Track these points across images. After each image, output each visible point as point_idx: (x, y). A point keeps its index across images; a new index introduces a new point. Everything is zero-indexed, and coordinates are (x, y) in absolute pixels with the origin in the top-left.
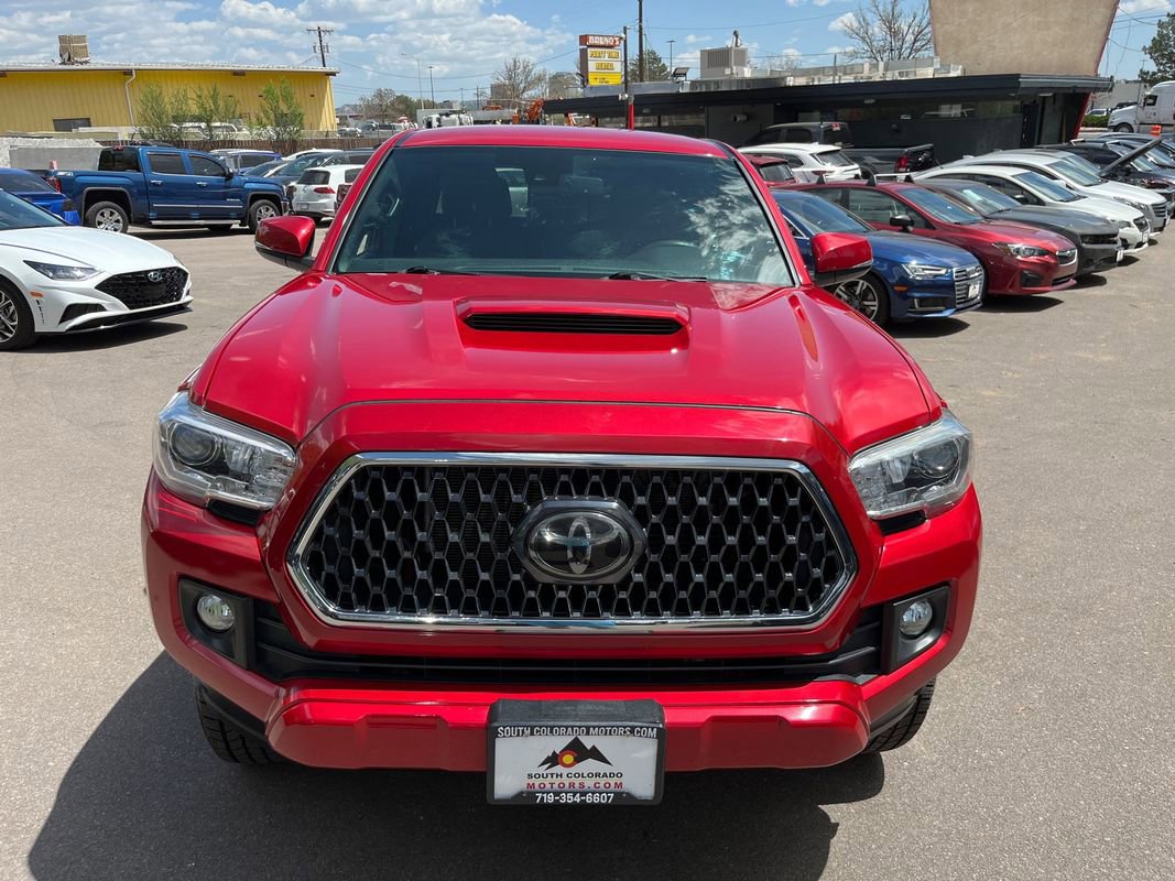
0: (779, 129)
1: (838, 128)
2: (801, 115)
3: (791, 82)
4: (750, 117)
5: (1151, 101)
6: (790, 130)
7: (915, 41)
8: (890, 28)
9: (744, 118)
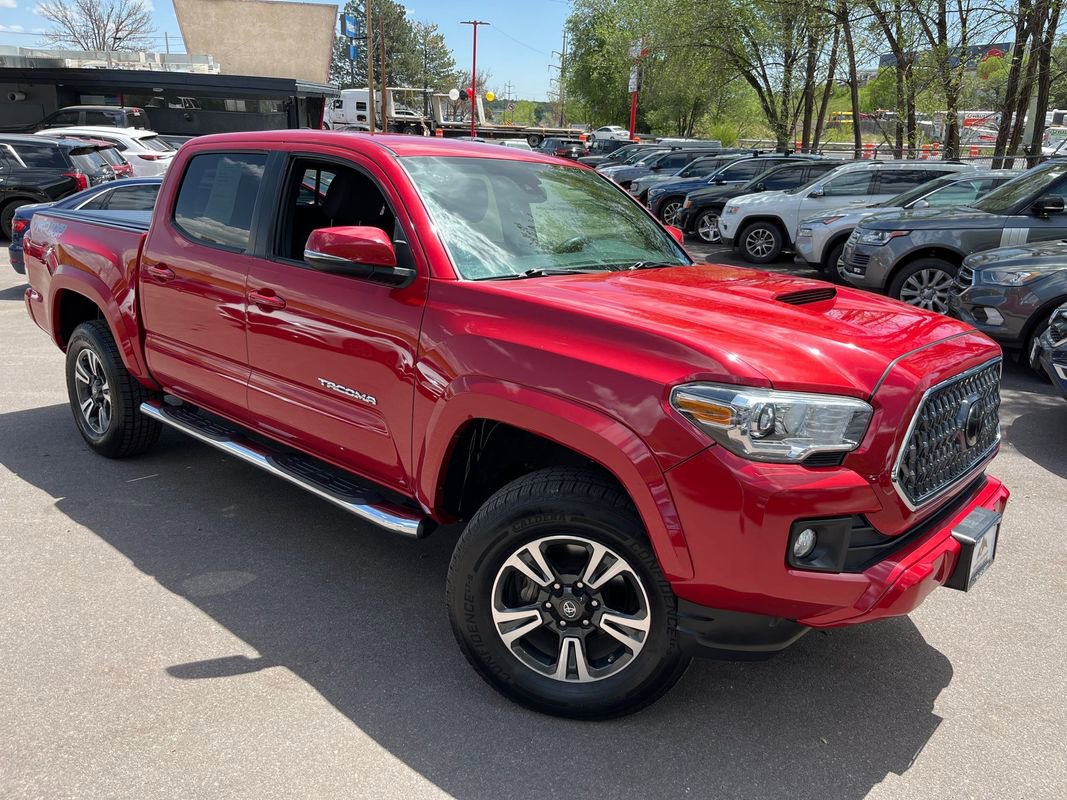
0: (77, 112)
1: (138, 114)
2: (83, 98)
3: (71, 64)
4: (28, 96)
5: (337, 105)
6: (89, 112)
7: (117, 30)
8: (91, 16)
9: (23, 97)
